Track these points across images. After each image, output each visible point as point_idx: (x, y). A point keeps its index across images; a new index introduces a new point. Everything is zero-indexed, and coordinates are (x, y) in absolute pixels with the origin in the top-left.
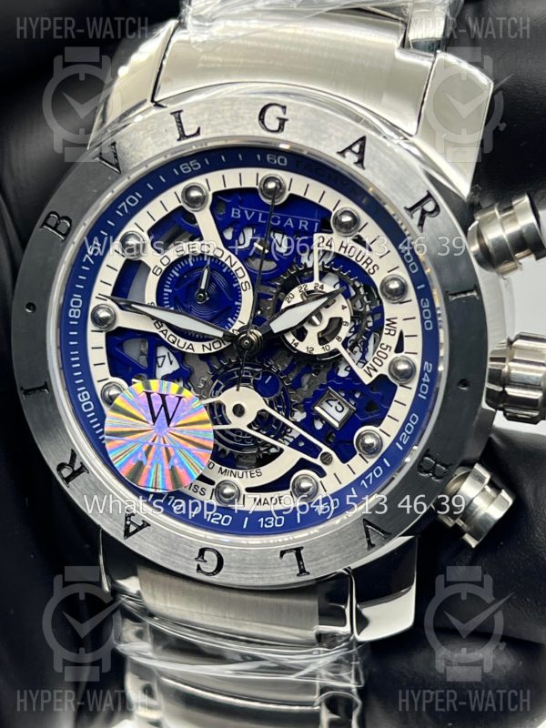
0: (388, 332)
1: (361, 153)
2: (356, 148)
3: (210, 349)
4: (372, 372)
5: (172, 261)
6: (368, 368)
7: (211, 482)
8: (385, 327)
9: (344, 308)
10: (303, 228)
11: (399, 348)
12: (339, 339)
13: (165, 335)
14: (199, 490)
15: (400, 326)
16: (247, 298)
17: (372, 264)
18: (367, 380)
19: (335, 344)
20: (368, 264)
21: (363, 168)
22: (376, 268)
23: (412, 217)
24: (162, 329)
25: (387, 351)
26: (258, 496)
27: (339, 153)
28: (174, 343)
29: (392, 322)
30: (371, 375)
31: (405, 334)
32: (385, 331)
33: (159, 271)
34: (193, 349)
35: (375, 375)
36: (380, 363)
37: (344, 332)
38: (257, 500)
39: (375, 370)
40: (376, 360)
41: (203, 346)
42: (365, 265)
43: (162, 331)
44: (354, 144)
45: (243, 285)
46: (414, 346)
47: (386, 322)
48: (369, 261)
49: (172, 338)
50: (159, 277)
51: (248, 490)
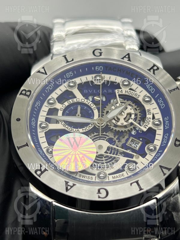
0: (148, 114)
1: (129, 57)
2: (127, 56)
3: (86, 130)
4: (146, 127)
5: (66, 106)
6: (144, 126)
7: (94, 175)
8: (147, 112)
9: (131, 109)
10: (110, 92)
11: (154, 118)
12: (132, 119)
13: (68, 128)
14: (90, 178)
15: (152, 111)
16: (96, 112)
17: (138, 95)
18: (145, 130)
19: (131, 121)
20: (136, 95)
21: (131, 61)
22: (139, 96)
23: (150, 72)
24: (66, 127)
25: (150, 120)
26: (114, 175)
27: (122, 59)
28: (71, 130)
29: (149, 110)
30: (146, 128)
31: (154, 113)
32: (147, 114)
33: (62, 109)
34: (79, 131)
35: (147, 127)
36: (148, 124)
37: (133, 116)
38: (114, 177)
39: (147, 126)
40: (146, 123)
41: (83, 129)
42: (135, 96)
43: (66, 128)
44: (126, 55)
45: (94, 108)
46: (159, 116)
47: (147, 111)
48: (136, 94)
49: (70, 129)
50: (62, 111)
51: (109, 174)
